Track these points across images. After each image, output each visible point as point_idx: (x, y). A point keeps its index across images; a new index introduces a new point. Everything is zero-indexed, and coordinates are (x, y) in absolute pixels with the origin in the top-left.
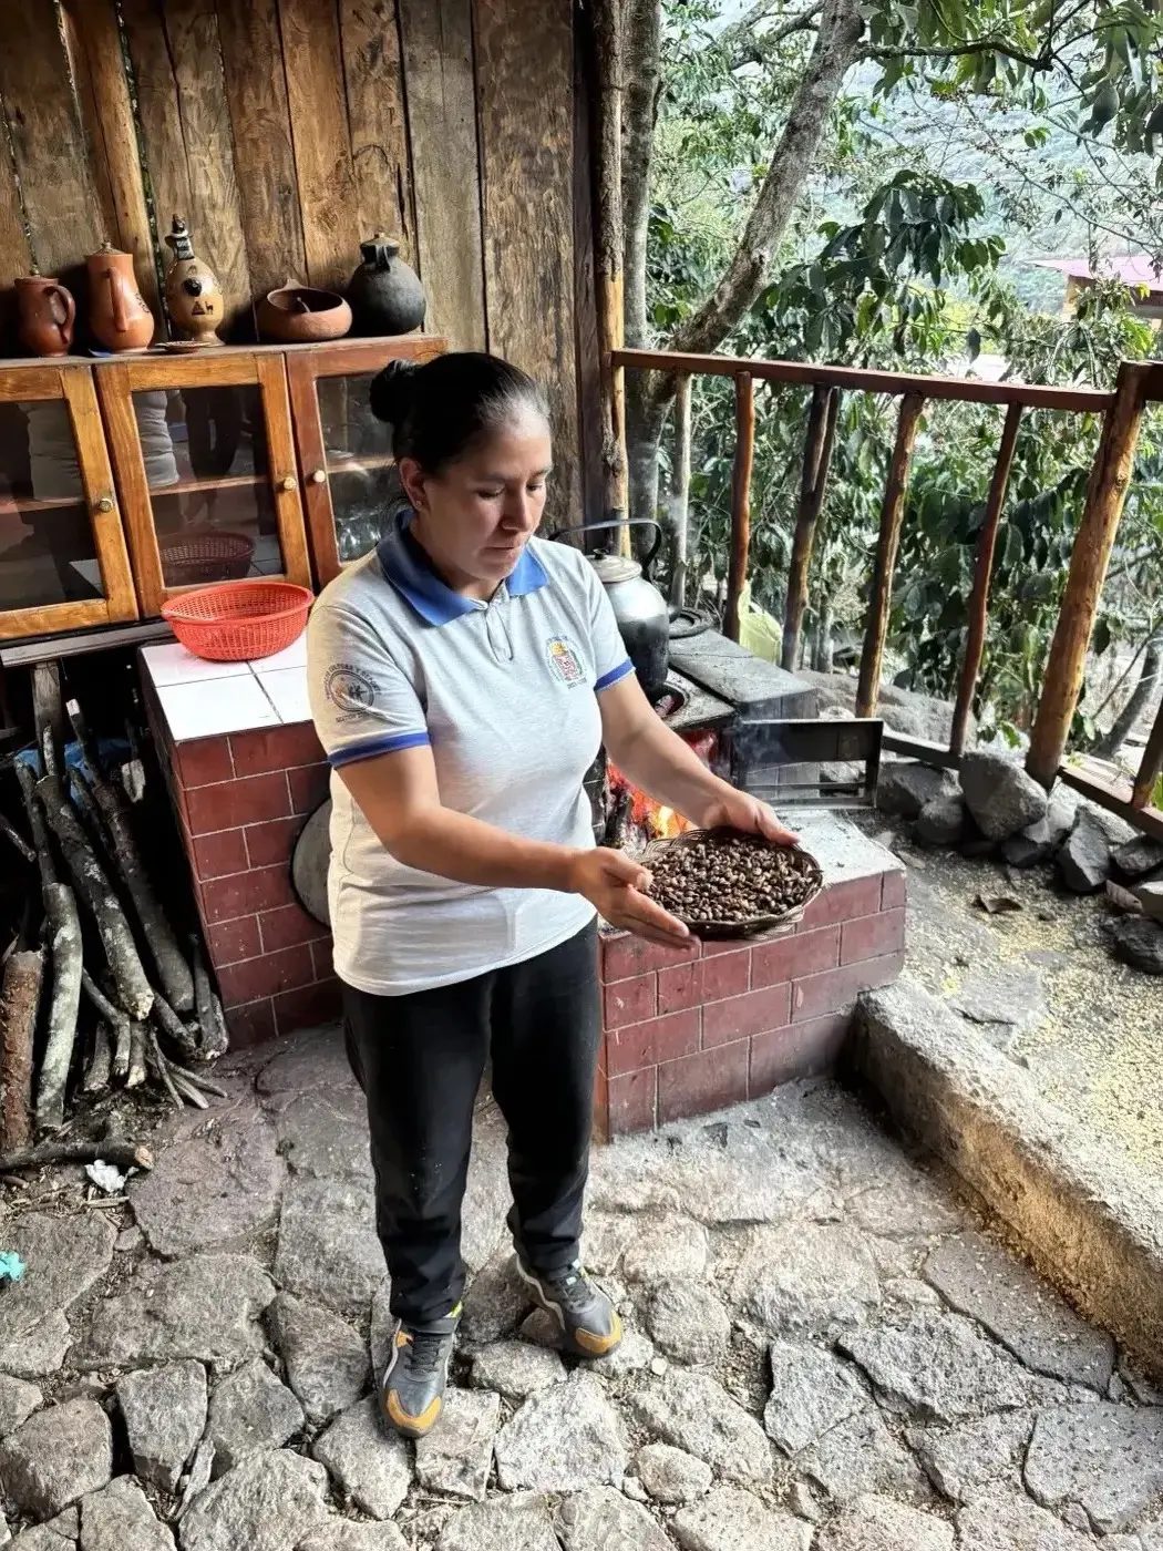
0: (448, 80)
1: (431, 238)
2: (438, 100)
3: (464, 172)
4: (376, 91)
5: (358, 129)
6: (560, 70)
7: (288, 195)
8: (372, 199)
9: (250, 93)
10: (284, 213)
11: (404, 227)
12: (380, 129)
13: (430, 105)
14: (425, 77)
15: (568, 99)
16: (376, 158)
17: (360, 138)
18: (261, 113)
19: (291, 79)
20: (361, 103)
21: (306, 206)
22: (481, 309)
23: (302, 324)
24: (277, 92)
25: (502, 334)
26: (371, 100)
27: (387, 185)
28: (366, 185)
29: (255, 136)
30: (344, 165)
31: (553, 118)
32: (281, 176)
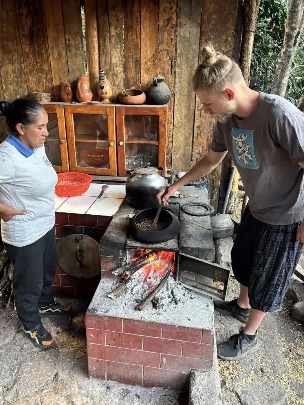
0: (192, 29)
1: (180, 77)
2: (188, 36)
3: (194, 57)
4: (168, 33)
5: (161, 44)
6: (231, 26)
7: (138, 62)
8: (163, 65)
9: (130, 34)
10: (136, 68)
11: (172, 73)
12: (167, 45)
13: (185, 37)
14: (184, 29)
15: (233, 35)
16: (165, 54)
17: (161, 48)
18: (132, 40)
19: (142, 30)
20: (163, 37)
21: (142, 66)
22: (194, 100)
23: (127, 99)
24: (138, 34)
25: (200, 108)
26: (166, 35)
27: (168, 61)
28: (161, 61)
29: (130, 46)
30: (155, 55)
31: (227, 41)
32: (136, 58)
